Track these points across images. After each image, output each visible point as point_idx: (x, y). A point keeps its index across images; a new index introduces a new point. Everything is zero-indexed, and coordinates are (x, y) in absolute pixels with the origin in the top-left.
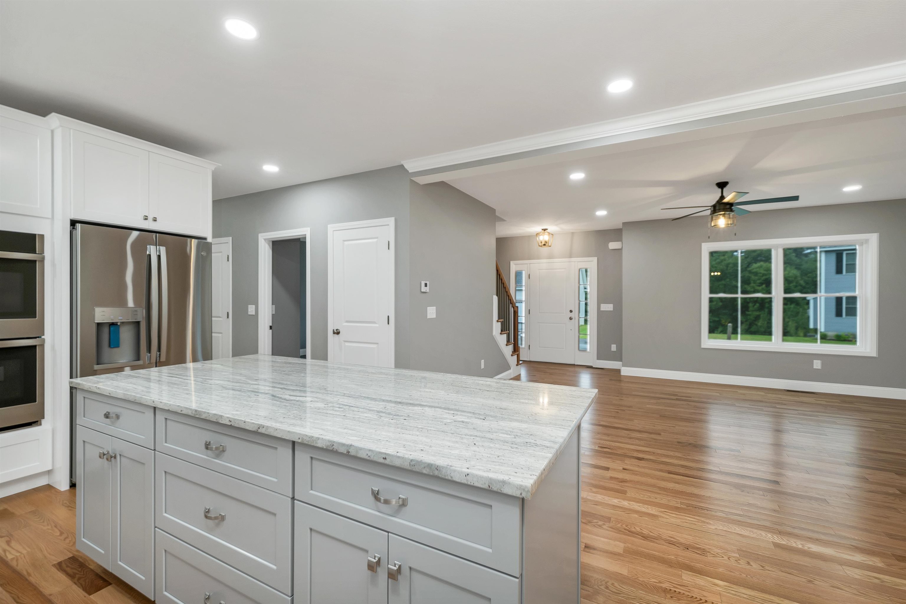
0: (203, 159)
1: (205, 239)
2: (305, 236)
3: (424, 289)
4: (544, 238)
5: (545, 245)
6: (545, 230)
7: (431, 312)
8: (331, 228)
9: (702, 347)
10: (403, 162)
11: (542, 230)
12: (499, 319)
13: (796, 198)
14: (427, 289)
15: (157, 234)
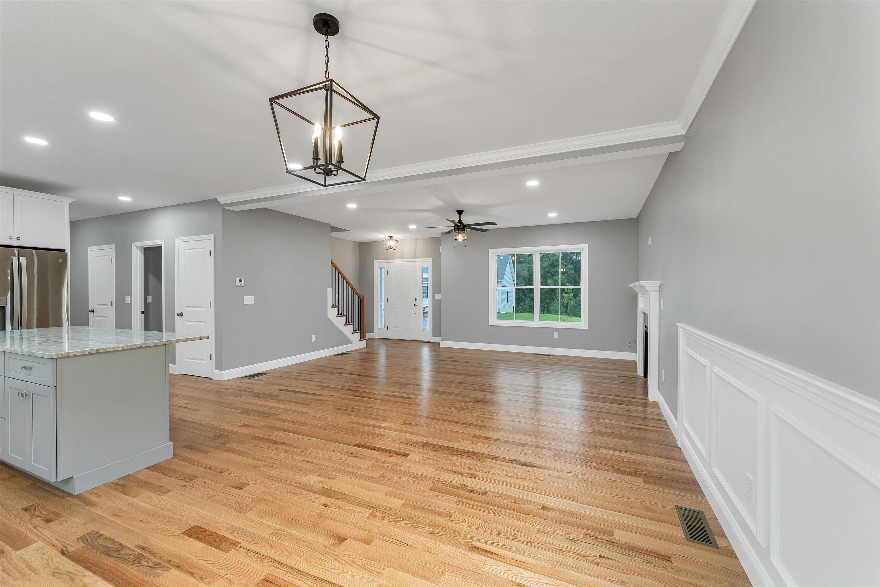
0: (59, 196)
1: (64, 250)
2: (161, 245)
3: (238, 284)
4: (390, 243)
5: (390, 248)
6: (391, 237)
7: (249, 300)
8: (177, 240)
9: (489, 325)
10: (216, 197)
11: (389, 237)
12: (333, 305)
13: (493, 223)
14: (243, 284)
15: (19, 249)
